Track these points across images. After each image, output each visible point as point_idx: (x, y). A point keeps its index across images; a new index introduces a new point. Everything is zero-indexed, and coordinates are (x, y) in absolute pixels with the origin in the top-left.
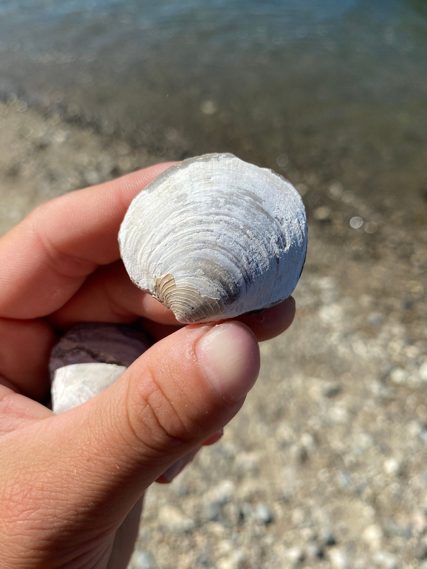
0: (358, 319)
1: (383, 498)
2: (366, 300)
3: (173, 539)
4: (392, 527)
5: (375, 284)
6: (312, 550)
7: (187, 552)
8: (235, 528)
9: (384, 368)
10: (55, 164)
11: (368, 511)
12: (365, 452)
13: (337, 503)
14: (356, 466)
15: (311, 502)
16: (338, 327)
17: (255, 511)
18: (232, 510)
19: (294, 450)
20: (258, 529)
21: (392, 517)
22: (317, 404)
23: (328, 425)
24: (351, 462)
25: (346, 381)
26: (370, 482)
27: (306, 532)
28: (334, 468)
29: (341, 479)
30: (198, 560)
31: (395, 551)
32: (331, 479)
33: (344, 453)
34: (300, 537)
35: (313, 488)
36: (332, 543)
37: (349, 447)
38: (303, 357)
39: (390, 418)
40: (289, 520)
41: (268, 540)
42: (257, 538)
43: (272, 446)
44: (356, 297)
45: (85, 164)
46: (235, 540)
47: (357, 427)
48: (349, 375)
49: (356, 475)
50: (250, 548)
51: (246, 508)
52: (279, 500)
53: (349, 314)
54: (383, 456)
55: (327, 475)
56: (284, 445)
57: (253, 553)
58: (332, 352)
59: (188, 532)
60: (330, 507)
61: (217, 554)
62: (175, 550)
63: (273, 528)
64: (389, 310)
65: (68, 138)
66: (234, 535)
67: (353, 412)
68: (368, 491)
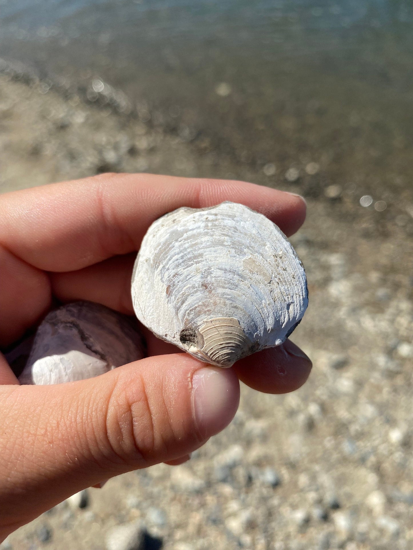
0: (366, 295)
1: (387, 466)
2: (374, 276)
3: (184, 497)
4: (396, 494)
5: (384, 261)
6: (316, 513)
7: (198, 510)
8: (244, 489)
9: (391, 342)
10: (75, 144)
11: (372, 478)
12: (370, 421)
13: (342, 469)
14: (361, 435)
15: (317, 468)
16: (347, 302)
17: (263, 474)
18: (241, 473)
19: (301, 418)
20: (265, 491)
21: (395, 484)
22: (325, 375)
23: (335, 395)
24: (357, 431)
25: (353, 353)
26: (374, 450)
27: (312, 496)
28: (340, 436)
29: (347, 447)
30: (208, 518)
31: (397, 516)
32: (337, 447)
33: (350, 422)
34: (305, 500)
35: (319, 455)
36: (336, 506)
37: (355, 417)
38: (312, 330)
39: (395, 390)
40: (295, 484)
41: (275, 501)
42: (264, 499)
43: (280, 414)
44: (365, 273)
45: (103, 143)
46: (244, 501)
47: (363, 398)
48: (356, 348)
49: (361, 444)
50: (257, 508)
51: (254, 471)
52: (286, 464)
53: (358, 290)
54: (387, 427)
55: (333, 442)
56: (292, 413)
57: (260, 514)
58: (340, 326)
59: (199, 492)
60: (335, 473)
61: (225, 513)
62: (186, 508)
63: (280, 490)
64: (397, 286)
65: (87, 119)
66: (243, 496)
67: (359, 384)
68: (372, 459)
